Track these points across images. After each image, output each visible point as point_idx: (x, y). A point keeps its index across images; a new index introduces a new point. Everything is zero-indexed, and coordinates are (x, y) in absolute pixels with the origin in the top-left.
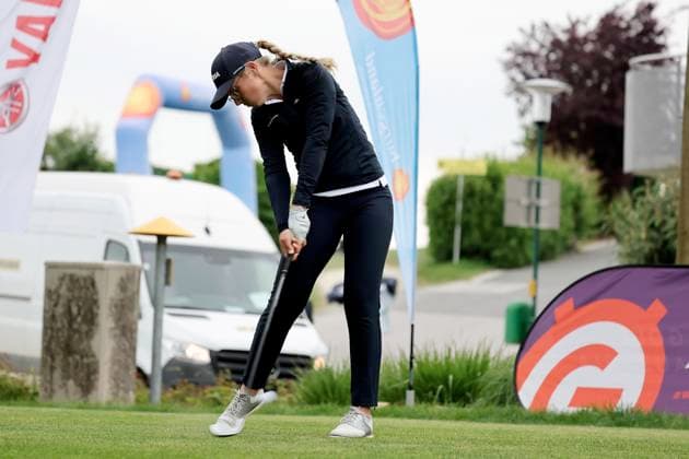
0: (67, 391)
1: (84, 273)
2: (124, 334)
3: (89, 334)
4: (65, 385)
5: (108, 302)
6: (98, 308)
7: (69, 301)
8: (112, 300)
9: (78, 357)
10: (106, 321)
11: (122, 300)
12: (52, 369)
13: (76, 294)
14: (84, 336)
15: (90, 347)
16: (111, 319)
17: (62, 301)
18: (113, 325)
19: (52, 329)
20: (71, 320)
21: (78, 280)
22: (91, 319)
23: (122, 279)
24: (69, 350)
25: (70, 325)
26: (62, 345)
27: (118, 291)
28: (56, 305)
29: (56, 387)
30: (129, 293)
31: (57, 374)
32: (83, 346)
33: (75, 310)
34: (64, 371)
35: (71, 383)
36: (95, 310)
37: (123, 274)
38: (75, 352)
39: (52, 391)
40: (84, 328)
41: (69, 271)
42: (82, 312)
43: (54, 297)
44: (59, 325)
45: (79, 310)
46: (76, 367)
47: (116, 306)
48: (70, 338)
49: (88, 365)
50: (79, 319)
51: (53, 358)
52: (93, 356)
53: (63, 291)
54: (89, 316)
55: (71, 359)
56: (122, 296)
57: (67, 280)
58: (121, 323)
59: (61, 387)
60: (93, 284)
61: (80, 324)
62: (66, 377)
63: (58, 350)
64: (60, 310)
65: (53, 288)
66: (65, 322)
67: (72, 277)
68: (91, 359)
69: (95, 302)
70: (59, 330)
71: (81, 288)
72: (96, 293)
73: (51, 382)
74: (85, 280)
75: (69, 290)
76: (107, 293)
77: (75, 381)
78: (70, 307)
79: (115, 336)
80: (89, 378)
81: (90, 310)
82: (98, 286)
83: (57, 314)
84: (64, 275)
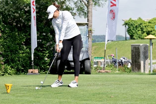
1: (137, 46)
2: (146, 58)
3: (139, 58)
4: (135, 68)
6: (140, 53)
7: (135, 52)
8: (142, 51)
9: (137, 63)
10: (142, 56)
11: (145, 51)
12: (133, 65)
13: (136, 50)
15: (139, 61)
17: (134, 52)
18: (143, 56)
19: (133, 58)
20: (136, 56)
21: (136, 48)
22: (139, 56)
23: (144, 47)
24: (136, 62)
25: (136, 57)
27: (144, 49)
28: (133, 53)
29: (134, 69)
30: (146, 50)
31: (134, 66)
32: (138, 61)
33: (136, 54)
35: (136, 68)
36: (140, 54)
37: (145, 46)
39: (134, 70)
40: (138, 57)
41: (135, 46)
43: (133, 51)
46: (137, 65)
47: (143, 53)
48: (136, 59)
50: (137, 56)
52: (140, 63)
55: (136, 63)
56: (145, 50)
57: (134, 48)
58: (145, 56)
60: (139, 49)
62: (135, 67)
63: (134, 62)
64: (134, 54)
65: (132, 50)
67: (135, 47)
68: (139, 63)
69: (139, 52)
70: (134, 58)
72: (140, 50)
74: (137, 48)
75: (135, 50)
76: (142, 50)
78: (135, 53)
79: (144, 59)
80: (139, 67)
81: (139, 54)
82: (140, 49)
83: (133, 55)
84: (134, 47)
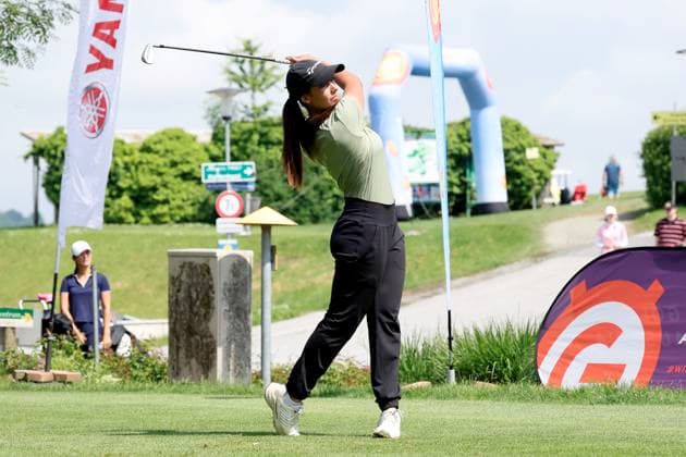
0: (191, 369)
1: (201, 261)
2: (238, 316)
3: (207, 317)
4: (189, 363)
5: (222, 287)
6: (213, 292)
7: (190, 287)
8: (225, 284)
9: (198, 337)
10: (221, 306)
11: (235, 285)
12: (178, 348)
13: (195, 280)
14: (202, 318)
15: (207, 328)
16: (224, 302)
17: (184, 287)
18: (227, 308)
19: (176, 312)
20: (192, 304)
21: (195, 267)
22: (208, 303)
23: (234, 265)
24: (191, 332)
25: (191, 308)
26: (185, 327)
27: (230, 277)
28: (178, 291)
29: (181, 365)
30: (242, 277)
31: (182, 353)
32: (201, 328)
33: (194, 295)
34: (187, 350)
35: (193, 361)
36: (211, 295)
37: (235, 261)
38: (197, 334)
39: (179, 369)
40: (203, 311)
41: (188, 260)
42: (200, 297)
43: (177, 283)
44: (182, 309)
45: (198, 295)
46: (198, 347)
47: (229, 290)
48: (191, 320)
49: (208, 345)
50: (198, 303)
51: (178, 340)
52: (211, 336)
53: (184, 278)
54: (206, 301)
55: (192, 340)
56: (235, 281)
57: (186, 268)
58: (235, 305)
59: (186, 365)
60: (208, 271)
61: (198, 307)
62: (189, 356)
63: (182, 331)
64: (182, 295)
65: (175, 275)
66: (187, 306)
67: (191, 263)
68: (209, 340)
69: (211, 287)
70: (182, 313)
71: (198, 275)
72: (211, 279)
73: (177, 360)
74: (201, 266)
75: (189, 276)
76: (221, 280)
77: (197, 359)
78: (190, 293)
79: (230, 318)
80: (207, 357)
81: (207, 295)
82: (212, 271)
83: (180, 299)
84: (185, 263)
